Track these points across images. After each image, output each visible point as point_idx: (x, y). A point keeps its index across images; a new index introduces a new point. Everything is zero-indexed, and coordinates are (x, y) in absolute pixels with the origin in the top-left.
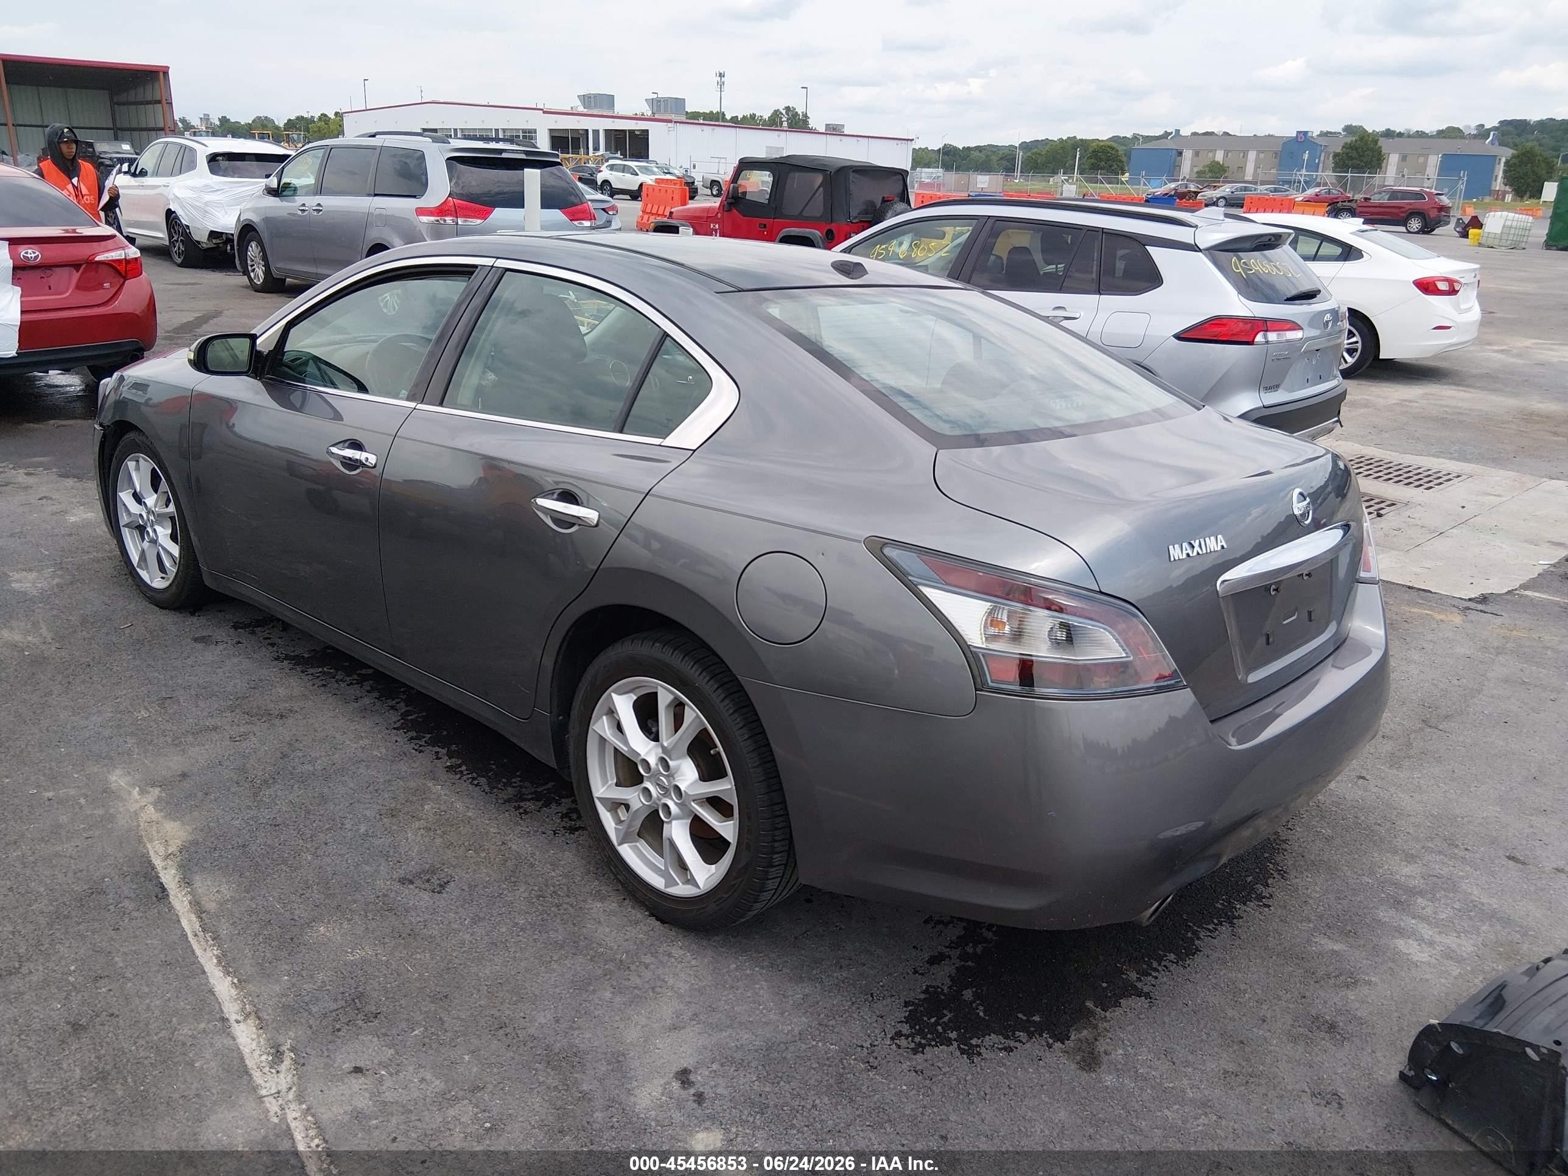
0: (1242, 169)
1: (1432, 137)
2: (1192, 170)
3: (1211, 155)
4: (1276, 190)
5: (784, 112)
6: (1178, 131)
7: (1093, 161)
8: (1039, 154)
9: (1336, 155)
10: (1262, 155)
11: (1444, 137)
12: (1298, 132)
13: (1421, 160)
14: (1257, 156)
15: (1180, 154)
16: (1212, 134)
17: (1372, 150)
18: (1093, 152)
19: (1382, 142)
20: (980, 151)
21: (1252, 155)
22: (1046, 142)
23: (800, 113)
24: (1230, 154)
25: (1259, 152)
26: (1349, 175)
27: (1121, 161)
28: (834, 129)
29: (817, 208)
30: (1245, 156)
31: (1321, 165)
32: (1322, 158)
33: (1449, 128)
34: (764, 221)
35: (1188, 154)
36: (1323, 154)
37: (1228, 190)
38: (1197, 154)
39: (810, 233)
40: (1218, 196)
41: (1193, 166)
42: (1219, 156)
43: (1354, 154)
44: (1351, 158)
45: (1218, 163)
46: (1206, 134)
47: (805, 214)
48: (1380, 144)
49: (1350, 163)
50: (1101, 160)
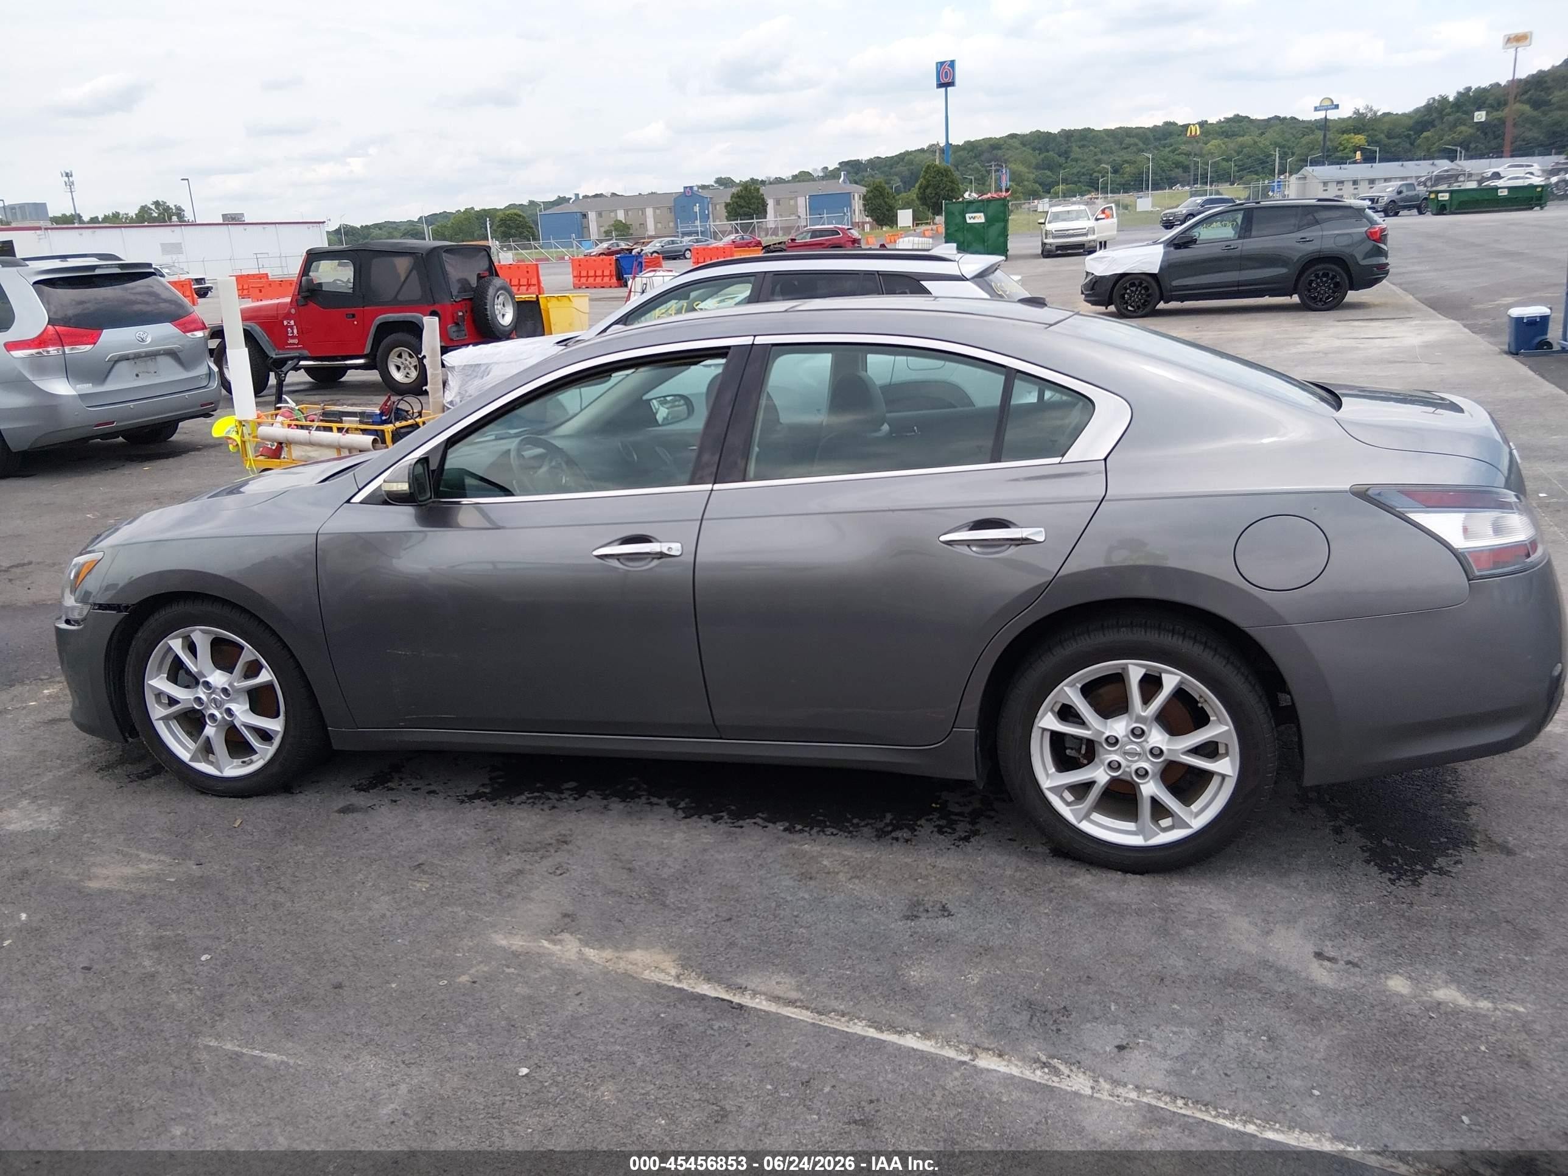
0: (643, 225)
1: (789, 182)
2: (599, 230)
3: (612, 215)
4: (697, 241)
5: (153, 207)
6: (577, 195)
7: (503, 229)
8: (445, 226)
9: (727, 205)
10: (658, 212)
11: (799, 181)
12: (685, 188)
13: (792, 202)
14: (654, 212)
15: (585, 216)
16: (601, 195)
17: (758, 199)
18: (501, 220)
19: (763, 190)
20: (380, 229)
21: (649, 212)
22: (445, 215)
23: (172, 206)
24: (630, 213)
25: (655, 209)
26: (755, 221)
27: (531, 228)
28: (233, 219)
29: (414, 290)
30: (644, 213)
31: (711, 216)
32: (710, 209)
33: (800, 172)
34: (352, 311)
35: (592, 216)
36: (710, 206)
37: (658, 245)
38: (600, 215)
39: (413, 317)
40: (651, 251)
41: (599, 226)
42: (621, 215)
43: (742, 203)
44: (741, 207)
45: (621, 221)
46: (596, 196)
47: (400, 298)
48: (761, 191)
49: (741, 211)
50: (509, 227)
